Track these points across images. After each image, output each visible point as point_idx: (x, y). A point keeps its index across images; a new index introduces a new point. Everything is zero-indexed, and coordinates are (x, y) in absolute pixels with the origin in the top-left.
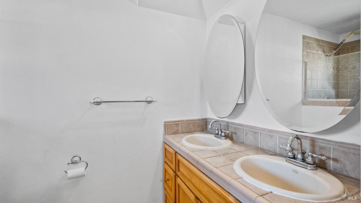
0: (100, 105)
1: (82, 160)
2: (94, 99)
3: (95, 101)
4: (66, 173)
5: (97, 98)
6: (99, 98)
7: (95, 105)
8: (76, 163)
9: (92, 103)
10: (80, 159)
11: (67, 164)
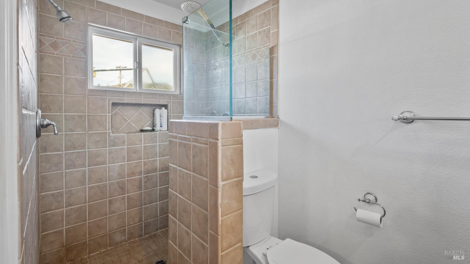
0: (412, 123)
1: (378, 202)
2: (402, 113)
3: (402, 116)
4: (356, 210)
5: (407, 111)
6: (411, 112)
7: (403, 123)
8: (368, 202)
9: (396, 120)
10: (376, 200)
11: (357, 199)
